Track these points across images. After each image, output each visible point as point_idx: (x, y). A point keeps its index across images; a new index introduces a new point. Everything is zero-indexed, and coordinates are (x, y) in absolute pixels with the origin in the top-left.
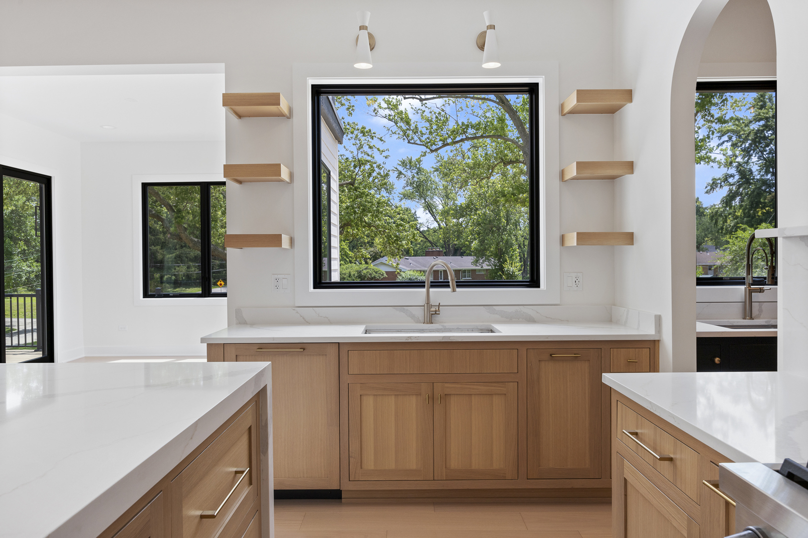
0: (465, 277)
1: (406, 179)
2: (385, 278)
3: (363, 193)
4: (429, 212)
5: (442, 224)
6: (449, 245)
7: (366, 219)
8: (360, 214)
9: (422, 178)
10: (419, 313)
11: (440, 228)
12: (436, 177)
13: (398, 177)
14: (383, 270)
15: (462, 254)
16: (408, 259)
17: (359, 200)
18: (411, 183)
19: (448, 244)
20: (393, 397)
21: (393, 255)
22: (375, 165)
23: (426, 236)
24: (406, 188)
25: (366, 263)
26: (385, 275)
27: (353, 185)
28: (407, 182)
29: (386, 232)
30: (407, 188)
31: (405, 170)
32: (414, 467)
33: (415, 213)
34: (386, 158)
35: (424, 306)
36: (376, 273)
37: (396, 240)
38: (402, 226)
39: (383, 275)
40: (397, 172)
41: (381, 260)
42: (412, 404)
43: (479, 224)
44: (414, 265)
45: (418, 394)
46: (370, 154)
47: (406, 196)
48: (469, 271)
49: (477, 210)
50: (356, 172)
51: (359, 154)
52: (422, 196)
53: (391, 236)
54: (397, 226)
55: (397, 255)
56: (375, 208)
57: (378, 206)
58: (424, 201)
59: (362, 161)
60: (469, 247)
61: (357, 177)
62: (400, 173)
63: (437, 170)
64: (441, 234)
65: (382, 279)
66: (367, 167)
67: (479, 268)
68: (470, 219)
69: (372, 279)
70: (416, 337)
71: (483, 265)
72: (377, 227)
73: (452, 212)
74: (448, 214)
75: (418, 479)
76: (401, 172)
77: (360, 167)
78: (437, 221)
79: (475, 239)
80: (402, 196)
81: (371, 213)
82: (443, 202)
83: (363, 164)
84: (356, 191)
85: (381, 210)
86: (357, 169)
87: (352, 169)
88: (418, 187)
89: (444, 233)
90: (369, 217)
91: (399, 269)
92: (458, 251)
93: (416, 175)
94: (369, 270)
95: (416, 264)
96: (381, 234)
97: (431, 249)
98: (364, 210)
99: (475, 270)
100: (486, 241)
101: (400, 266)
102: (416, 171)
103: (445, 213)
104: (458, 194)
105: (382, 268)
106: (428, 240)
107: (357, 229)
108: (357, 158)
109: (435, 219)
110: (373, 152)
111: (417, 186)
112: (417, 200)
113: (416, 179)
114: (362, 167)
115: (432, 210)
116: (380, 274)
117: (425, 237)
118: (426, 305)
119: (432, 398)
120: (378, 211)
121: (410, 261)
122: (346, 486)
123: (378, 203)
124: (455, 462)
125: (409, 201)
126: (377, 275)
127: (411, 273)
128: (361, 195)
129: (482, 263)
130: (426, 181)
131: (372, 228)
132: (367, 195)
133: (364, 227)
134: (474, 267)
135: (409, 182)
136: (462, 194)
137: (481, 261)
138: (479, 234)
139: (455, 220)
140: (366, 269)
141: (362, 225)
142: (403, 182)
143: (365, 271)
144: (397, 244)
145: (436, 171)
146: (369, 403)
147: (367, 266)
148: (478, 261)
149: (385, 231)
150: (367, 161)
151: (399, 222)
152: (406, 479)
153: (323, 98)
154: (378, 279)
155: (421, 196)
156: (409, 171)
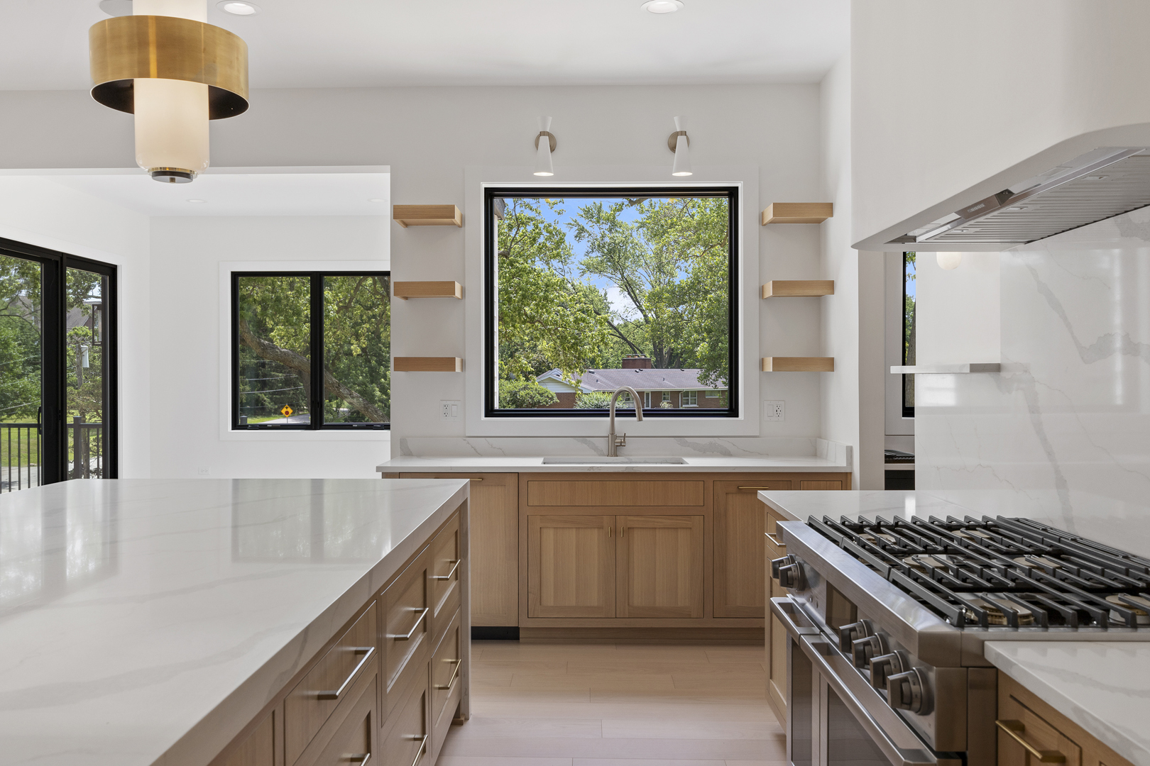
0: (688, 404)
1: (590, 239)
2: (555, 404)
3: (524, 270)
4: (629, 294)
5: (650, 315)
6: (661, 350)
7: (527, 309)
8: (518, 302)
9: (619, 238)
10: (603, 444)
11: (647, 321)
12: (640, 237)
13: (578, 237)
14: (553, 390)
15: (681, 366)
16: (593, 373)
17: (516, 280)
18: (599, 246)
19: (659, 349)
20: (574, 530)
21: (570, 366)
22: (541, 226)
23: (624, 335)
24: (590, 255)
25: (527, 379)
26: (556, 399)
27: (506, 257)
28: (593, 244)
29: (558, 331)
30: (594, 255)
31: (590, 224)
32: (596, 604)
33: (606, 294)
34: (559, 213)
35: (608, 437)
36: (541, 395)
37: (574, 344)
38: (584, 322)
39: (552, 399)
40: (577, 228)
41: (548, 374)
42: (594, 539)
43: (709, 316)
44: (604, 383)
45: (600, 528)
46: (534, 207)
47: (590, 268)
48: (694, 393)
49: (706, 292)
50: (512, 236)
51: (518, 207)
52: (617, 267)
53: (566, 338)
54: (577, 320)
55: (576, 367)
56: (542, 294)
57: (546, 291)
58: (620, 276)
59: (521, 218)
60: (692, 352)
61: (513, 244)
62: (582, 230)
63: (643, 225)
64: (647, 332)
65: (550, 406)
66: (530, 228)
67: (711, 388)
68: (696, 308)
69: (534, 405)
70: (598, 467)
71: (717, 383)
72: (545, 324)
73: (666, 295)
74: (660, 299)
75: (599, 616)
76: (583, 228)
77: (518, 230)
78: (642, 311)
79: (703, 340)
80: (584, 267)
81: (536, 300)
82: (652, 278)
83: (523, 223)
84: (512, 265)
85: (552, 296)
86: (514, 231)
87: (506, 230)
88: (610, 253)
89: (652, 330)
90: (532, 306)
91: (580, 390)
92: (675, 360)
93: (607, 233)
94: (529, 391)
95: (607, 381)
96: (551, 334)
97: (633, 356)
98: (524, 297)
99: (705, 391)
100: (720, 344)
101: (581, 385)
102: (608, 227)
103: (656, 298)
104: (676, 265)
105: (551, 386)
106: (628, 342)
107: (513, 326)
108: (514, 214)
109: (639, 307)
110: (538, 204)
111: (610, 251)
112: (610, 275)
113: (607, 240)
114: (522, 229)
115: (633, 291)
116: (548, 396)
117: (621, 336)
118: (610, 436)
119: (614, 531)
120: (546, 298)
121: (596, 376)
122: (525, 623)
123: (547, 285)
124: (638, 600)
125: (597, 275)
126: (542, 399)
127: (599, 396)
128: (520, 273)
129: (714, 380)
130: (625, 243)
131: (536, 324)
132: (530, 272)
133: (524, 322)
134: (702, 388)
135: (597, 243)
136: (682, 266)
137: (713, 377)
138: (709, 331)
139: (670, 309)
140: (525, 388)
141: (520, 319)
142: (585, 245)
143: (522, 393)
144: (576, 351)
145: (641, 227)
146: (549, 535)
147: (525, 383)
148: (708, 376)
149: (557, 329)
150: (529, 219)
151: (580, 315)
152: (587, 616)
153: (496, 201)
154: (544, 406)
155: (615, 269)
156: (596, 226)
